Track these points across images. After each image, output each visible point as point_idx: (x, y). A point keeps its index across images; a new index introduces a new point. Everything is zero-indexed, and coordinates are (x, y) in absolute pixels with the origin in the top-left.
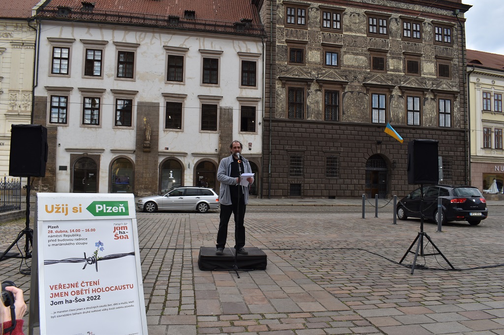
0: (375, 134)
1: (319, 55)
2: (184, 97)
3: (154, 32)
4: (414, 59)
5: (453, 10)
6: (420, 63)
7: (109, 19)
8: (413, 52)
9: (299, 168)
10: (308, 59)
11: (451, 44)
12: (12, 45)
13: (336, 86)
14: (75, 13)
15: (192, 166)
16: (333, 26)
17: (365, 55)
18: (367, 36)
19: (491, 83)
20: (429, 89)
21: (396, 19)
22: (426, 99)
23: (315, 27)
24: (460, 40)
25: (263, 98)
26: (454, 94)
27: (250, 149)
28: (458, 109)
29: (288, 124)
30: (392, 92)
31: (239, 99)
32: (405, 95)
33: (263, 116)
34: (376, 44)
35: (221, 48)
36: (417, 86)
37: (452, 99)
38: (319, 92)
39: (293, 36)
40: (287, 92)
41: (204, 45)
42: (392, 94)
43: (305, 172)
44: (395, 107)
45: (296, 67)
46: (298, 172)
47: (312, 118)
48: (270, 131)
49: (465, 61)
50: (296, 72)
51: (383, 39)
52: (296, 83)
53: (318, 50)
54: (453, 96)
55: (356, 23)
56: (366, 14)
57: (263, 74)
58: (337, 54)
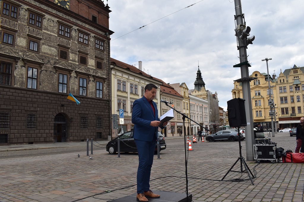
0: (60, 99)
1: (25, 42)
4: (84, 56)
5: (105, 32)
6: (87, 59)
8: (83, 51)
10: (17, 43)
11: (103, 51)
13: (36, 65)
16: (36, 24)
17: (56, 48)
18: (58, 36)
19: (121, 76)
20: (91, 75)
21: (75, 30)
22: (90, 81)
23: (24, 22)
24: (107, 49)
26: (104, 79)
28: (106, 88)
30: (71, 74)
32: (79, 77)
34: (62, 42)
36: (85, 72)
37: (103, 83)
38: (23, 68)
39: (7, 24)
43: (11, 125)
44: (72, 84)
45: (7, 47)
46: (5, 125)
47: (17, 86)
49: (110, 61)
50: (7, 50)
51: (67, 40)
52: (7, 59)
53: (24, 38)
54: (103, 80)
55: (51, 26)
56: (58, 22)
58: (38, 43)
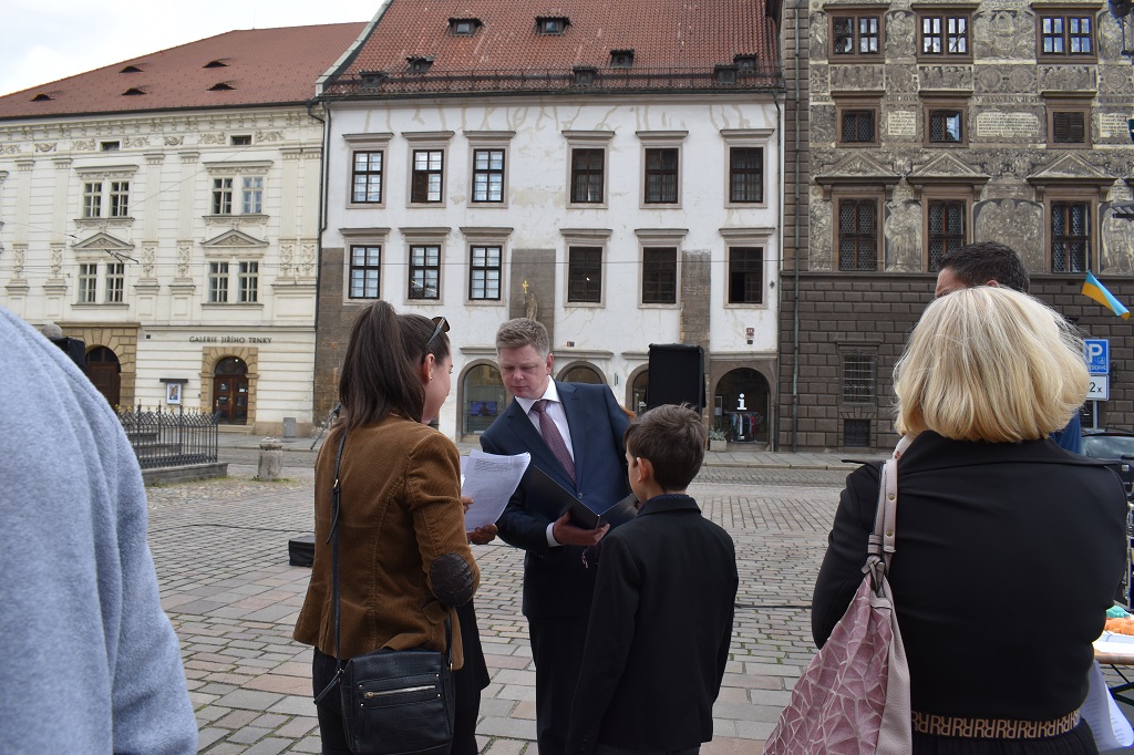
1: (913, 121)
2: (605, 234)
3: (542, 104)
7: (455, 87)
9: (867, 383)
10: (887, 131)
12: (284, 154)
13: (957, 189)
14: (392, 81)
15: (624, 380)
16: (948, 47)
17: (1033, 110)
18: (1038, 63)
23: (903, 55)
25: (779, 226)
27: (750, 342)
29: (839, 284)
30: (1105, 194)
31: (725, 233)
33: (779, 267)
34: (1060, 79)
35: (683, 124)
38: (913, 207)
39: (849, 83)
40: (837, 211)
41: (646, 121)
42: (1108, 200)
43: (880, 392)
44: (1115, 232)
45: (856, 152)
46: (862, 392)
47: (896, 268)
48: (794, 300)
50: (858, 162)
51: (1081, 67)
52: (857, 189)
53: (910, 107)
55: (1007, 35)
56: (1034, 9)
57: (779, 173)
58: (960, 113)
